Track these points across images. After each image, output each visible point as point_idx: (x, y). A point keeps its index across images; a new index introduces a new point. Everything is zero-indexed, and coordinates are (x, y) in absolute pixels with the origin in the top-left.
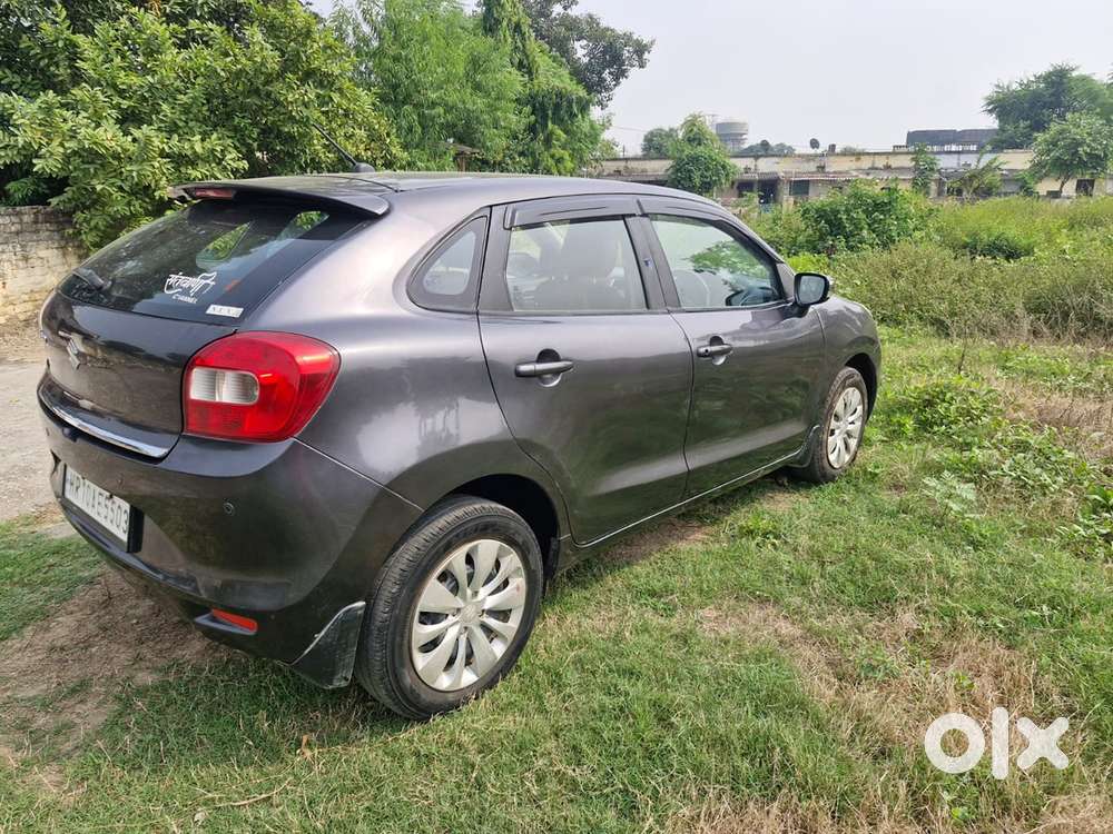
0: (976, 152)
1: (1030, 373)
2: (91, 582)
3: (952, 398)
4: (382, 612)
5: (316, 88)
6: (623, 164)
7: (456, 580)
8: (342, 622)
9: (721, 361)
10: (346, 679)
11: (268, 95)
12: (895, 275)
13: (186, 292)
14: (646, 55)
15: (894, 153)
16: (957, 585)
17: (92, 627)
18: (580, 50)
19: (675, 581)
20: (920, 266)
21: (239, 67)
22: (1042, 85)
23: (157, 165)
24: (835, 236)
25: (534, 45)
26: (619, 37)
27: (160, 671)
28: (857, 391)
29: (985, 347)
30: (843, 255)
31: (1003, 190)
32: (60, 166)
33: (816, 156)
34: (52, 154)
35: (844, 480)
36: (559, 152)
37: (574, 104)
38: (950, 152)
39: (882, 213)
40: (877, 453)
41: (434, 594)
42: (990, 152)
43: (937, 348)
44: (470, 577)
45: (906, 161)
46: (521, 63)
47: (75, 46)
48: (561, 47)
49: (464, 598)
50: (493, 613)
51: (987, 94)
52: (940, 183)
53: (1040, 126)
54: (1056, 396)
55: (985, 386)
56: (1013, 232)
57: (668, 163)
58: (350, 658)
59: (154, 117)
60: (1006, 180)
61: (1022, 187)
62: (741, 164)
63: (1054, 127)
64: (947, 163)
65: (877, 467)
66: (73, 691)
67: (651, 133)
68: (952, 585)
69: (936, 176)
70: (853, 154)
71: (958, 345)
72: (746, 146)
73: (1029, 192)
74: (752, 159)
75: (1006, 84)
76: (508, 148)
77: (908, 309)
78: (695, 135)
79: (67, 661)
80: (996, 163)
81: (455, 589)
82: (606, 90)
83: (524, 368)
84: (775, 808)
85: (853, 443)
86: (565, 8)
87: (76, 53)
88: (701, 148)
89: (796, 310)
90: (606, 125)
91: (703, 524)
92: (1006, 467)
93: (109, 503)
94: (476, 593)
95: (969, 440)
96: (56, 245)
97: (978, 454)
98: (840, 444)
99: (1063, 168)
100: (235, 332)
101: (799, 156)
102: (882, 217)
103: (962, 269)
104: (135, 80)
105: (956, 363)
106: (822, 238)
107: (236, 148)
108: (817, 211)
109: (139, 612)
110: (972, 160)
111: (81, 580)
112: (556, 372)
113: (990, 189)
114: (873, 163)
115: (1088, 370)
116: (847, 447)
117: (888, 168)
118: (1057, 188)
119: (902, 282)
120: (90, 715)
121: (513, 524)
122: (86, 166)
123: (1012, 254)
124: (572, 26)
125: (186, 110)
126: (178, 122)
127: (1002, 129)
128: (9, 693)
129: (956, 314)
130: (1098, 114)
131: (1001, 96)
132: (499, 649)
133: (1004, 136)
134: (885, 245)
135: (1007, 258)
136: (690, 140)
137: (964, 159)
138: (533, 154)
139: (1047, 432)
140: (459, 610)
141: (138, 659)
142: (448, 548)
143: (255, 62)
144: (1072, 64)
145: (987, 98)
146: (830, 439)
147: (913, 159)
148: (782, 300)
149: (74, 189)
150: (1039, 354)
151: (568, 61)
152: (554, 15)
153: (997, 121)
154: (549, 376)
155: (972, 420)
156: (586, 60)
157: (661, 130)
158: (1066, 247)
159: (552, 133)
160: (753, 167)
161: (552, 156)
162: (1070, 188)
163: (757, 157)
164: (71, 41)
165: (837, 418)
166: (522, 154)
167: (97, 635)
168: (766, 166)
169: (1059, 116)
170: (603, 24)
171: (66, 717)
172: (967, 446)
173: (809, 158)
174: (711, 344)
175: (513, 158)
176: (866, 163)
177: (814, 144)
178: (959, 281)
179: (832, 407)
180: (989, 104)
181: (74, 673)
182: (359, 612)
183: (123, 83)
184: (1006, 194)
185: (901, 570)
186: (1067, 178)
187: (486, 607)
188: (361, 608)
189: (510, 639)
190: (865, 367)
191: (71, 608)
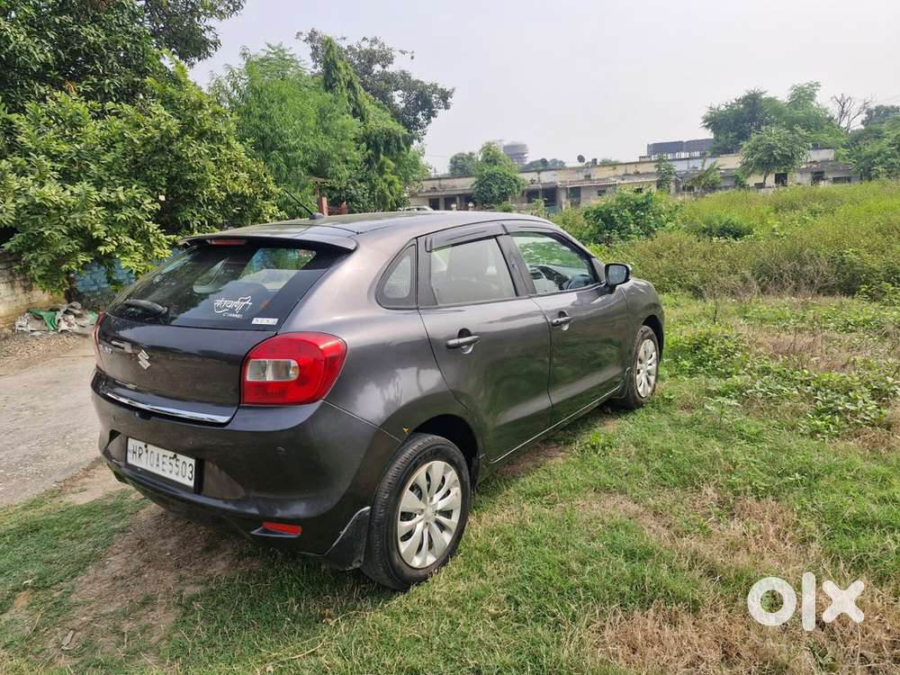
0: (700, 158)
1: (763, 320)
2: (123, 531)
3: (713, 342)
4: (380, 513)
5: (209, 143)
6: (437, 182)
7: (420, 490)
8: (357, 521)
9: (566, 328)
10: (360, 562)
11: (171, 151)
12: (659, 256)
13: (232, 310)
14: (449, 100)
15: (640, 163)
16: (738, 467)
17: (137, 562)
18: (398, 98)
19: (551, 484)
20: (675, 249)
21: (149, 135)
22: (742, 106)
23: (94, 212)
24: (610, 230)
25: (364, 98)
26: (427, 87)
27: (202, 584)
28: (651, 342)
29: (729, 304)
30: (619, 244)
31: (723, 185)
32: (14, 218)
33: (583, 168)
34: (7, 210)
35: (649, 404)
36: (389, 177)
37: (401, 141)
38: (681, 159)
39: (642, 210)
40: (670, 384)
41: (408, 500)
42: (711, 157)
43: (696, 307)
44: (429, 487)
45: (651, 168)
46: (354, 111)
47: (11, 123)
48: (383, 96)
49: (425, 502)
50: (442, 513)
51: (703, 115)
52: (677, 183)
53: (744, 136)
54: (783, 335)
55: (734, 332)
56: (736, 218)
57: (472, 180)
58: (362, 546)
59: (81, 175)
60: (724, 177)
61: (736, 182)
62: (528, 177)
63: (754, 137)
64: (680, 167)
65: (671, 395)
66: (144, 604)
67: (455, 157)
68: (735, 468)
69: (674, 177)
70: (610, 165)
71: (710, 303)
72: (527, 163)
73: (743, 186)
74: (535, 173)
75: (716, 107)
76: (350, 177)
77: (671, 281)
78: (491, 157)
79: (128, 586)
80: (716, 166)
81: (420, 496)
82: (421, 127)
83: (451, 342)
84: (651, 612)
85: (652, 379)
86: (384, 67)
87: (11, 129)
88: (496, 168)
89: (608, 289)
90: (422, 153)
91: (559, 445)
92: (757, 386)
93: (173, 462)
94: (432, 499)
95: (729, 370)
96: (6, 280)
97: (737, 380)
98: (644, 380)
99: (764, 165)
100: (276, 334)
101: (570, 168)
102: (642, 214)
103: (704, 248)
104: (65, 147)
105: (711, 316)
106: (600, 232)
107: (149, 194)
108: (595, 212)
109: (169, 547)
110: (698, 164)
111: (114, 531)
112: (469, 344)
113: (714, 185)
114: (626, 171)
115: (802, 314)
116: (649, 382)
117: (637, 174)
118: (762, 181)
119: (664, 260)
120: (163, 619)
121: (452, 450)
122: (36, 217)
123: (737, 234)
124: (389, 80)
125: (109, 168)
126: (104, 177)
127: (716, 140)
128: (94, 611)
129: (705, 282)
130: (784, 126)
131: (713, 115)
132: (447, 538)
133: (719, 144)
134: (647, 235)
135: (735, 238)
136: (487, 161)
137: (692, 163)
138: (370, 180)
139: (781, 360)
140: (422, 510)
141: (181, 578)
142: (416, 467)
143: (161, 130)
144: (762, 90)
145: (703, 118)
146: (638, 377)
147: (656, 166)
148: (597, 282)
149: (24, 234)
150: (767, 305)
151: (389, 107)
152: (375, 72)
153: (712, 134)
154: (465, 347)
155: (729, 356)
156: (403, 105)
157: (463, 154)
158: (775, 226)
159: (383, 163)
160: (537, 179)
161: (385, 181)
162: (771, 180)
163: (539, 172)
164: (7, 120)
165: (641, 362)
166: (361, 181)
167: (144, 566)
168: (547, 178)
169: (756, 128)
170: (414, 78)
171: (144, 622)
172: (730, 374)
173: (577, 170)
174: (560, 317)
175: (354, 184)
176: (621, 171)
177: (581, 159)
178: (704, 257)
179: (637, 354)
180: (705, 122)
181: (138, 593)
182: (367, 514)
183: (55, 150)
184: (726, 188)
185: (699, 461)
186: (768, 173)
187: (438, 508)
188: (368, 511)
189: (454, 531)
190: (655, 324)
191: (116, 550)
